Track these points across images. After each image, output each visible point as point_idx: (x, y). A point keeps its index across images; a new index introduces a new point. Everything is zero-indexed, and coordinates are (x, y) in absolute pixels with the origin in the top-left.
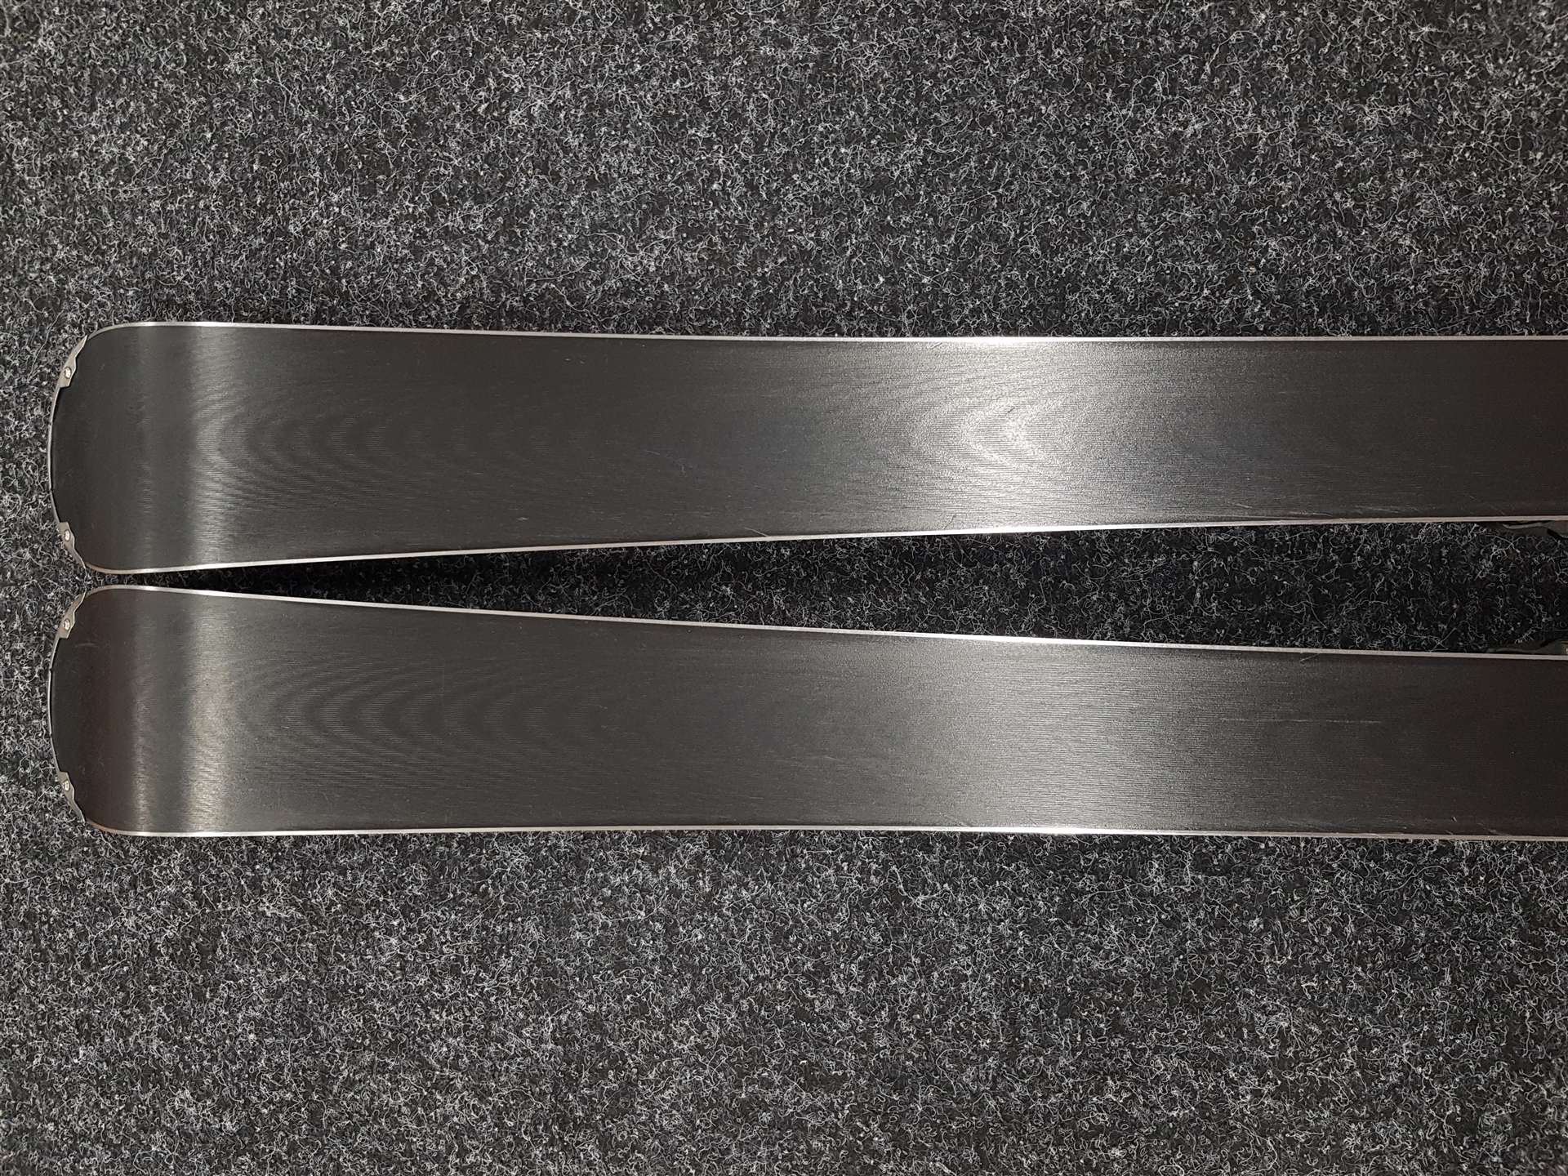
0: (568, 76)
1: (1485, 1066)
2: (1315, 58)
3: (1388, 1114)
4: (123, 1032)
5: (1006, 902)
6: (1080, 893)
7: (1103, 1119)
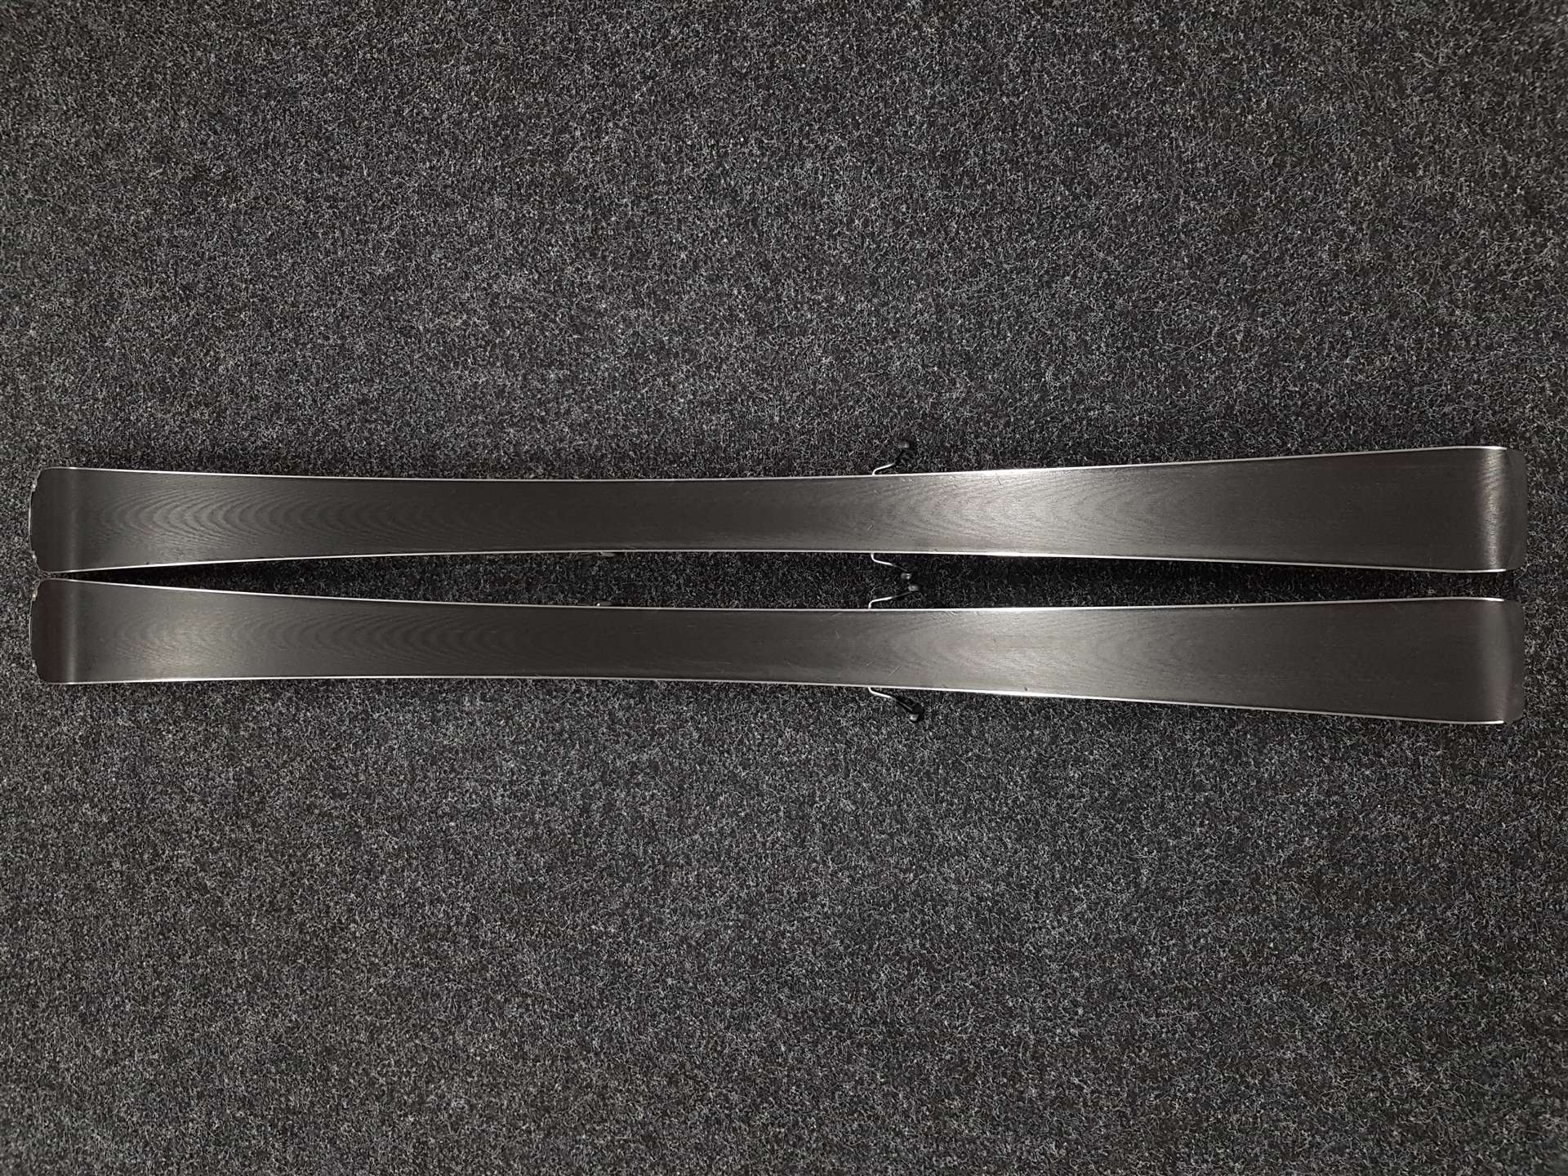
0: (242, 351)
1: (593, 784)
2: (530, 350)
3: (553, 804)
4: (62, 778)
5: (410, 715)
6: (439, 711)
7: (447, 809)
